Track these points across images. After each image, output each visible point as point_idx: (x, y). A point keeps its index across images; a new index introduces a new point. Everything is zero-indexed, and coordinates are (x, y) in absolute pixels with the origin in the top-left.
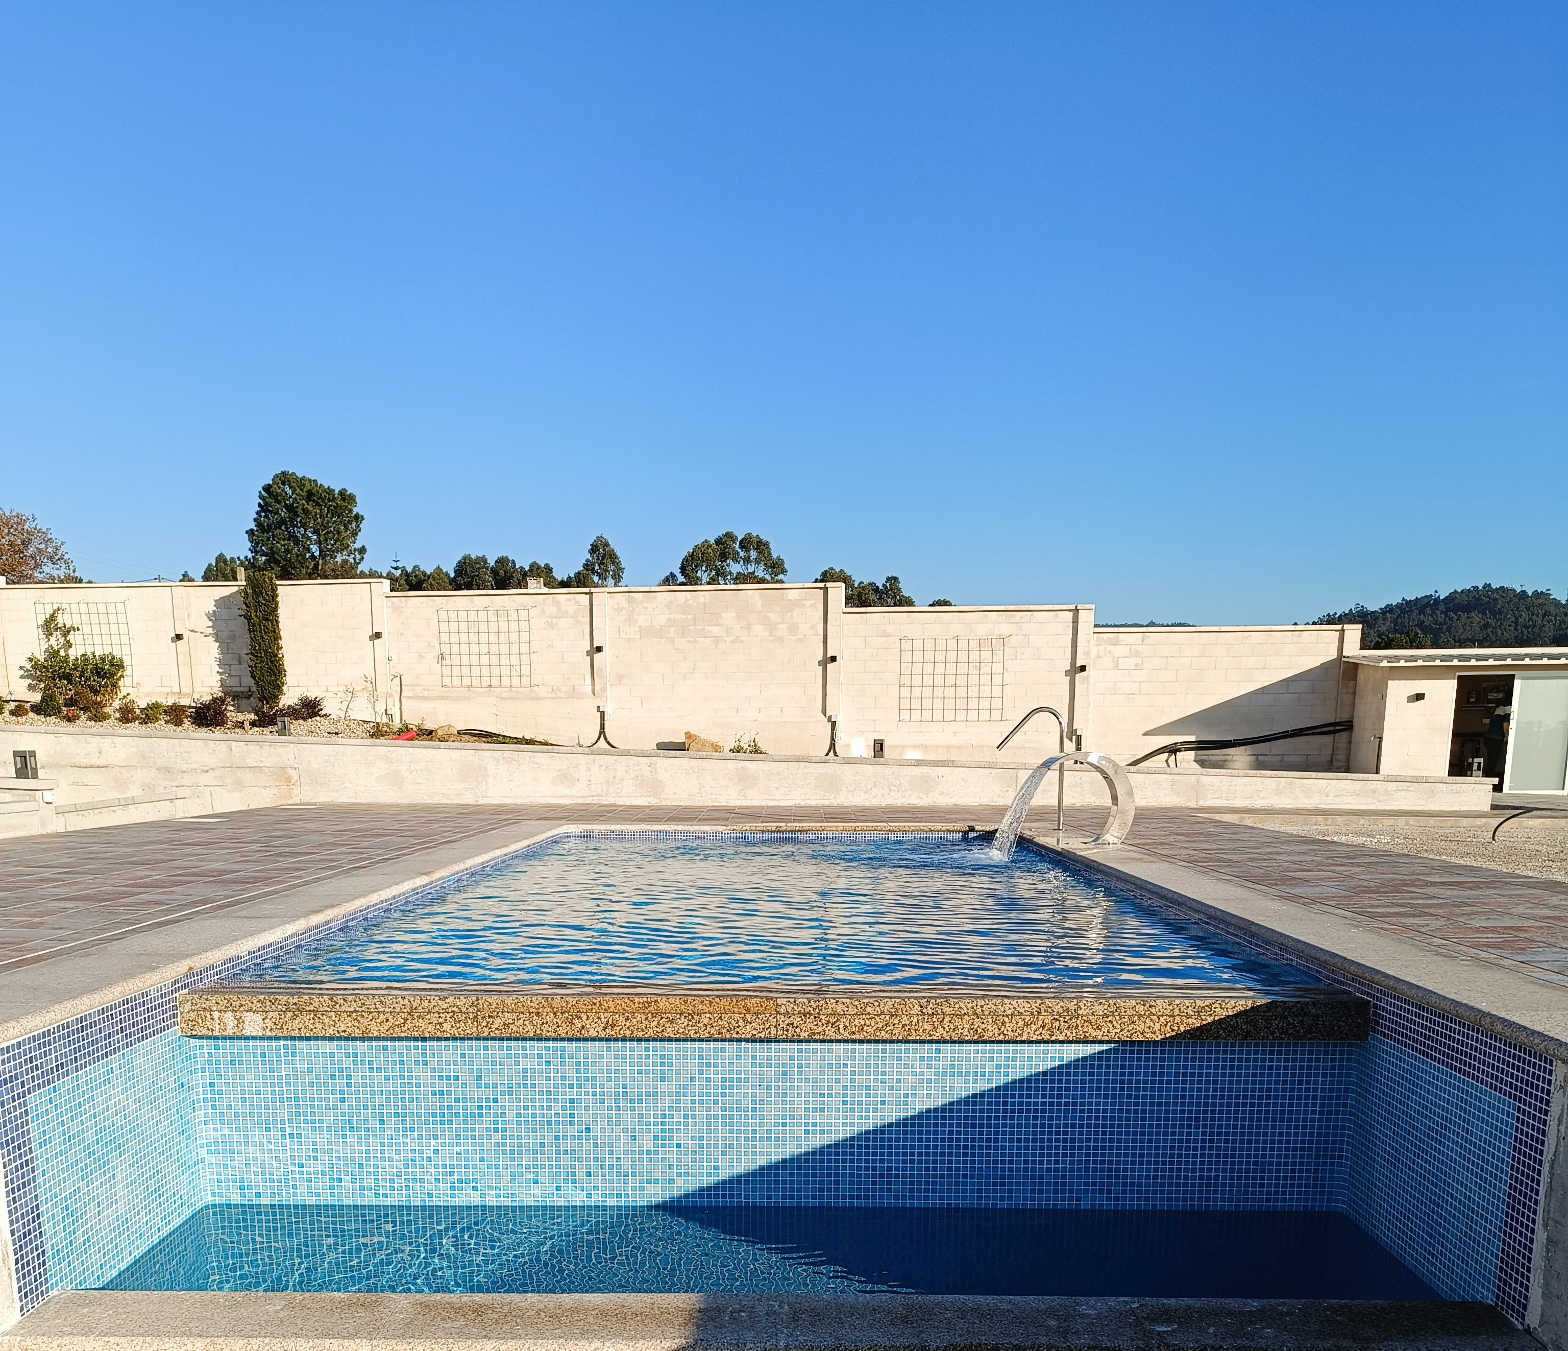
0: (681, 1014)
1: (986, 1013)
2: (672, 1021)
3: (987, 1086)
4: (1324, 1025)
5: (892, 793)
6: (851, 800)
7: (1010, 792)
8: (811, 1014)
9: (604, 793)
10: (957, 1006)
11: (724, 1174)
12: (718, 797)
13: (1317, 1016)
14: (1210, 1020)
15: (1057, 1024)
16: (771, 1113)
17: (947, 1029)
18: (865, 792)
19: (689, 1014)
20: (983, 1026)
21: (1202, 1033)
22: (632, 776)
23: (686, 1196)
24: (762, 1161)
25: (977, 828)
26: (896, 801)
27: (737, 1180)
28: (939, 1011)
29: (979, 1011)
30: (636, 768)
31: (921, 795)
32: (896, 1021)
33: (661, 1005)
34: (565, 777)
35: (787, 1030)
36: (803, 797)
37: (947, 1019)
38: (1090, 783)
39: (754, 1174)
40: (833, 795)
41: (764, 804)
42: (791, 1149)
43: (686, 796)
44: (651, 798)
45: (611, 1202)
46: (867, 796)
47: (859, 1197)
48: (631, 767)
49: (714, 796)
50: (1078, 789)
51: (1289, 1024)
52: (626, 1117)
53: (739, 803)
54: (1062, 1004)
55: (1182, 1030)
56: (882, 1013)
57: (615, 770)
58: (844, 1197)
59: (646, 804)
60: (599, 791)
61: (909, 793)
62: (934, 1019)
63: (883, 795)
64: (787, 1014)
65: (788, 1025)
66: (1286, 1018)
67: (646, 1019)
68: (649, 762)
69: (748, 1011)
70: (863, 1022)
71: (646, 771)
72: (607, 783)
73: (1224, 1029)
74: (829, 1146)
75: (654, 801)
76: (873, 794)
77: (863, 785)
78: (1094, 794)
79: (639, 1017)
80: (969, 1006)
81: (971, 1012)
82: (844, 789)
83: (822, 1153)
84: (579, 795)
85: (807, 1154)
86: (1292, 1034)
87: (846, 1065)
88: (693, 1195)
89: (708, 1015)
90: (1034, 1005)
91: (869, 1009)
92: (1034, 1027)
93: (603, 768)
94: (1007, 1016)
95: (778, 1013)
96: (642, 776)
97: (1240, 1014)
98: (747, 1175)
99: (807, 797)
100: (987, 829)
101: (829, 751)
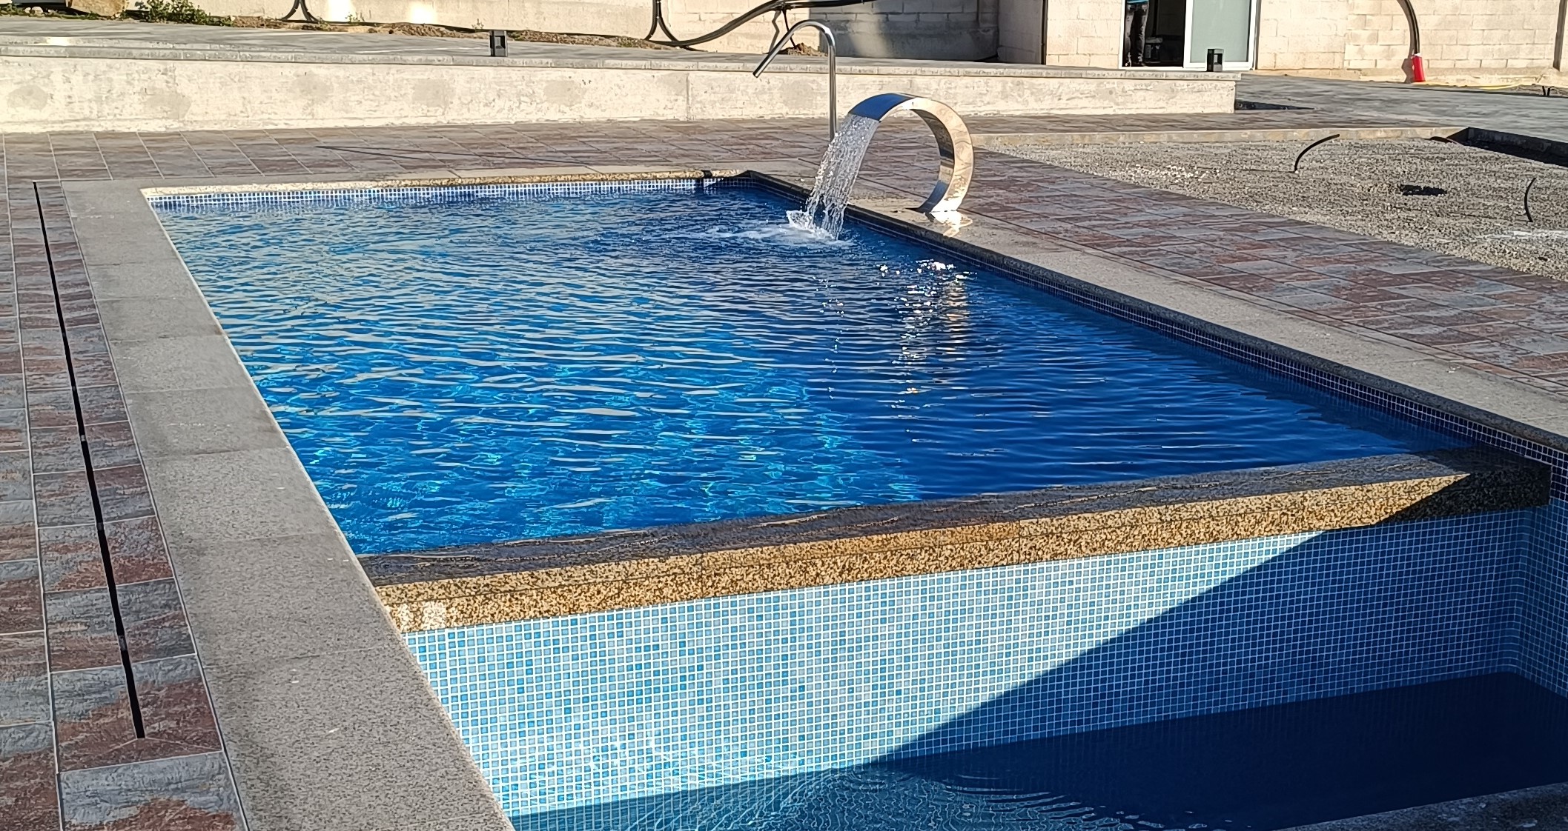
0: (921, 549)
1: (1221, 514)
2: (912, 558)
3: (1205, 588)
4: (1513, 493)
5: (523, 106)
6: (467, 116)
7: (680, 102)
8: (1053, 534)
9: (94, 116)
10: (1194, 510)
11: (945, 717)
12: (272, 116)
13: (1508, 485)
14: (1418, 499)
15: (1284, 518)
16: (994, 644)
17: (1184, 535)
18: (486, 105)
19: (930, 547)
20: (1218, 528)
21: (1412, 512)
22: (137, 89)
23: (905, 747)
24: (985, 697)
25: (715, 173)
26: (529, 117)
27: (959, 722)
28: (1177, 517)
29: (1214, 513)
30: (143, 76)
31: (563, 108)
32: (1136, 533)
33: (901, 541)
34: (30, 93)
35: (1030, 554)
36: (397, 114)
37: (1184, 525)
38: (781, 88)
39: (976, 713)
40: (441, 110)
41: (341, 125)
42: (1014, 681)
43: (223, 117)
44: (170, 121)
45: (825, 766)
46: (487, 110)
47: (1080, 722)
48: (136, 76)
49: (266, 116)
50: (766, 97)
51: (1485, 495)
52: (844, 668)
53: (303, 125)
54: (1290, 497)
55: (1394, 511)
56: (1123, 525)
57: (110, 80)
58: (1065, 724)
59: (163, 130)
60: (87, 112)
61: (546, 105)
62: (1173, 526)
63: (511, 109)
64: (1030, 537)
65: (1031, 548)
66: (1482, 489)
67: (885, 558)
68: (162, 67)
69: (991, 537)
70: (1104, 537)
71: (160, 82)
72: (98, 100)
73: (1430, 507)
74: (1052, 672)
75: (175, 126)
76: (497, 108)
77: (481, 95)
78: (785, 103)
79: (877, 556)
80: (1205, 508)
81: (1207, 515)
82: (456, 101)
83: (1045, 681)
84: (56, 118)
85: (1030, 683)
86: (1486, 505)
87: (1071, 583)
88: (913, 745)
89: (949, 547)
90: (1265, 501)
91: (1110, 522)
92: (1265, 524)
93: (91, 77)
94: (1240, 515)
95: (1020, 536)
96: (154, 89)
97: (1441, 492)
98: (968, 715)
99: (404, 113)
100: (727, 174)
101: (296, 6)
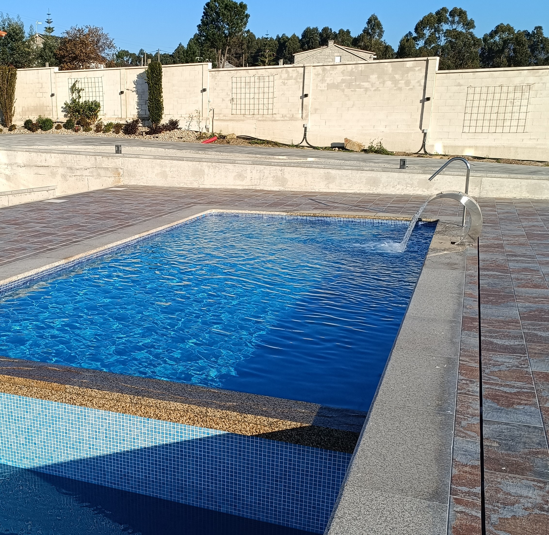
0: (24, 386)
1: (162, 407)
2: (21, 388)
3: (172, 441)
4: (342, 443)
5: (408, 188)
6: (385, 191)
7: (477, 190)
8: (80, 395)
9: (258, 184)
10: (148, 401)
11: (55, 461)
12: (314, 187)
13: (338, 438)
14: (277, 429)
15: (196, 418)
16: (74, 435)
17: (143, 412)
18: (393, 187)
19: (28, 386)
20: (160, 413)
21: (272, 436)
22: (272, 176)
23: (40, 467)
24: (71, 458)
25: (423, 219)
26: (410, 192)
27: (61, 465)
28: (139, 403)
29: (158, 405)
30: (275, 172)
31: (424, 190)
32: (119, 404)
33: (16, 380)
34: (240, 176)
35: (70, 401)
36: (358, 189)
37: (143, 407)
38: (527, 186)
39: (68, 463)
40: (375, 188)
41: (338, 191)
42: (84, 455)
43: (298, 186)
44: (281, 187)
45: (10, 464)
46: (393, 189)
47: (115, 484)
48: (272, 171)
49: (312, 187)
50: (518, 189)
51: (321, 439)
52: (13, 426)
53: (325, 191)
54: (199, 408)
55: (262, 432)
56: (113, 399)
57: (264, 173)
58: (108, 482)
59: (278, 190)
60: (256, 183)
61: (417, 188)
62: (137, 406)
63: (403, 189)
64: (70, 393)
65: (70, 398)
66: (320, 436)
67: (10, 386)
68: (280, 169)
69: (53, 389)
70: (104, 402)
71: (279, 173)
72: (260, 179)
73: (284, 436)
74: (100, 457)
75: (282, 189)
76: (397, 188)
77: (392, 183)
78: (528, 192)
79: (8, 384)
80: (154, 402)
81: (154, 406)
82: (381, 185)
83: (97, 459)
84: (246, 184)
85: (90, 458)
86: (323, 445)
87: (106, 419)
88: (43, 468)
89: (36, 388)
90: (185, 407)
91: (107, 396)
92: (185, 418)
93: (258, 171)
94: (172, 410)
95: (66, 392)
96: (277, 176)
97: (293, 429)
98: (65, 463)
99: (361, 188)
100: (429, 220)
101: (421, 148)
